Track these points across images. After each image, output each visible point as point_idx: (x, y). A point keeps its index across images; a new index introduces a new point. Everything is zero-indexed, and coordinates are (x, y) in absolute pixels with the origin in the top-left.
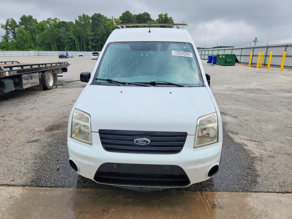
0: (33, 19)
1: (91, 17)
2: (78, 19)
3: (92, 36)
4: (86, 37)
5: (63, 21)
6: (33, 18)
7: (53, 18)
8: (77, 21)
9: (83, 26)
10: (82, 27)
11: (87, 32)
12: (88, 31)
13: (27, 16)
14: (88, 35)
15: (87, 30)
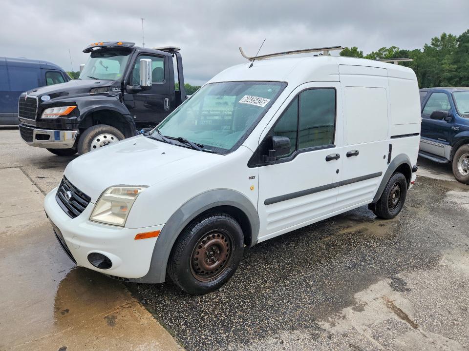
0: (358, 52)
1: (458, 37)
2: (430, 44)
3: (450, 71)
4: (437, 74)
5: (403, 50)
6: (358, 50)
7: (388, 47)
8: (427, 47)
9: (438, 54)
10: (434, 57)
11: (442, 64)
12: (445, 63)
13: (350, 49)
14: (443, 71)
15: (443, 62)
